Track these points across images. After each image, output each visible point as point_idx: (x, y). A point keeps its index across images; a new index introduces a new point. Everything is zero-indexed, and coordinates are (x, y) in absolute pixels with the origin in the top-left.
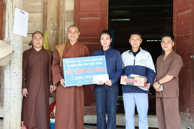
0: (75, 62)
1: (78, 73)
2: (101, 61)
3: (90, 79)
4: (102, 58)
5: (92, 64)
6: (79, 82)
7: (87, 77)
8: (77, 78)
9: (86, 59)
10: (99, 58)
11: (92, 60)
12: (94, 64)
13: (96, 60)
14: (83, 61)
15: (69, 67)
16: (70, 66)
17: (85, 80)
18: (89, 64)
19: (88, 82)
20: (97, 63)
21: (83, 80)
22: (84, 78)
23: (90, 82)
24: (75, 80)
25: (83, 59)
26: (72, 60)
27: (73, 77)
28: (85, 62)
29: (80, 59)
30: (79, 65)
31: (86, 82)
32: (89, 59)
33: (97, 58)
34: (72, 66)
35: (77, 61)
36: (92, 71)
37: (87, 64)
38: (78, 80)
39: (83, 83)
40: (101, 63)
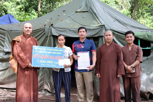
0: (41, 49)
1: (43, 58)
2: (61, 52)
3: (51, 64)
4: (62, 49)
5: (54, 53)
6: (43, 64)
7: (49, 62)
8: (41, 61)
9: (50, 48)
10: (60, 49)
11: (54, 50)
12: (56, 53)
13: (57, 50)
14: (48, 49)
15: (37, 53)
16: (38, 51)
17: (47, 64)
18: (52, 53)
19: (49, 66)
20: (58, 53)
21: (45, 64)
22: (46, 62)
23: (50, 66)
24: (39, 62)
25: (48, 48)
26: (40, 48)
27: (38, 60)
28: (49, 51)
29: (46, 48)
30: (44, 52)
31: (47, 66)
32: (52, 49)
33: (59, 49)
34: (39, 52)
35: (43, 49)
36: (53, 58)
37: (51, 53)
38: (42, 63)
39: (45, 66)
40: (61, 53)
